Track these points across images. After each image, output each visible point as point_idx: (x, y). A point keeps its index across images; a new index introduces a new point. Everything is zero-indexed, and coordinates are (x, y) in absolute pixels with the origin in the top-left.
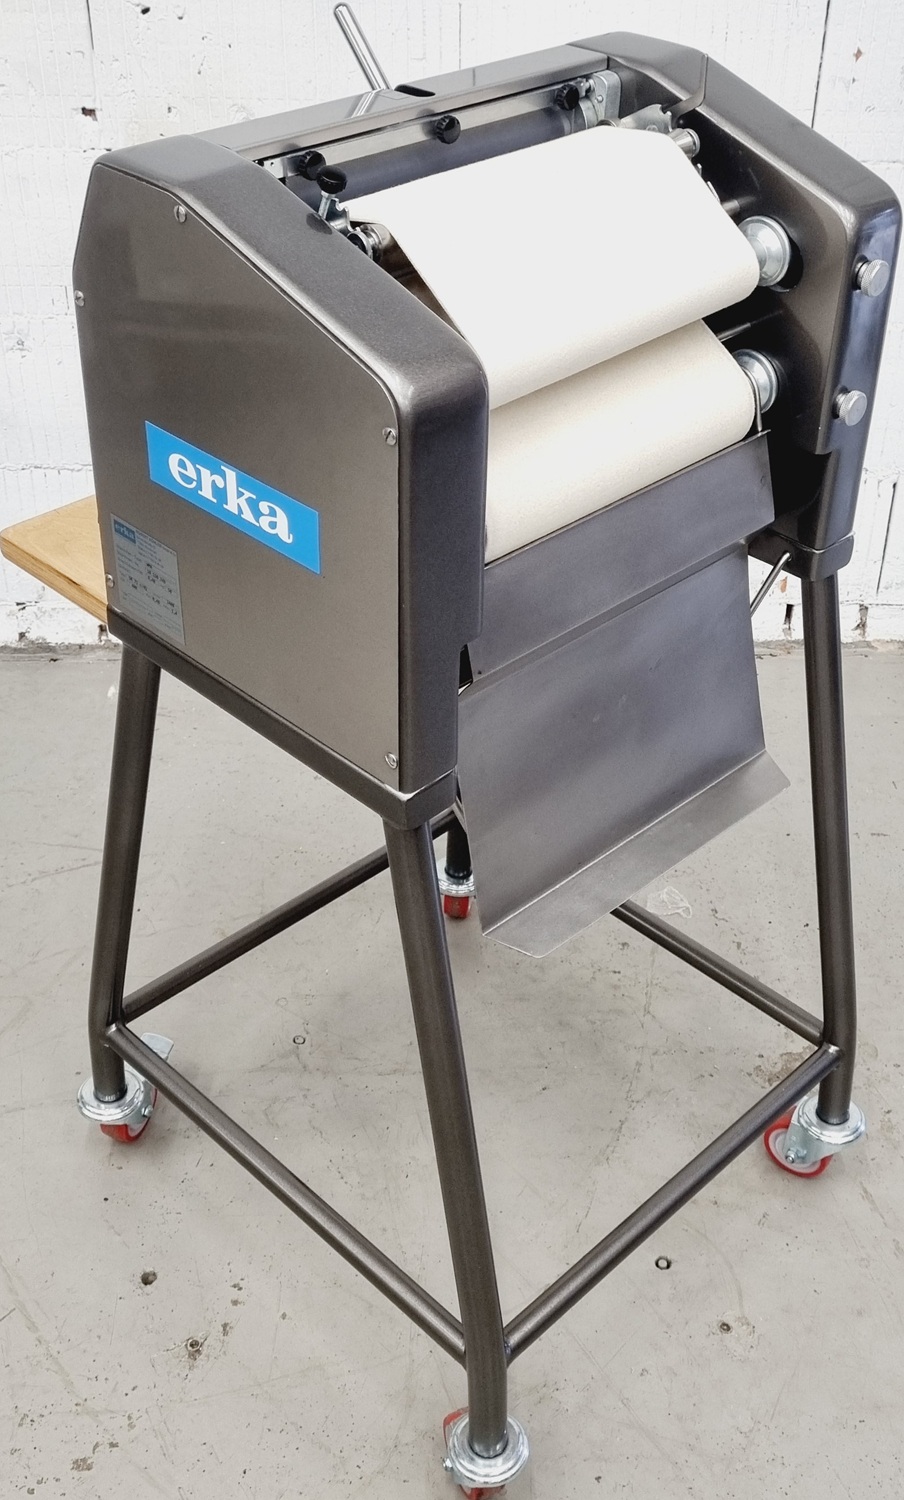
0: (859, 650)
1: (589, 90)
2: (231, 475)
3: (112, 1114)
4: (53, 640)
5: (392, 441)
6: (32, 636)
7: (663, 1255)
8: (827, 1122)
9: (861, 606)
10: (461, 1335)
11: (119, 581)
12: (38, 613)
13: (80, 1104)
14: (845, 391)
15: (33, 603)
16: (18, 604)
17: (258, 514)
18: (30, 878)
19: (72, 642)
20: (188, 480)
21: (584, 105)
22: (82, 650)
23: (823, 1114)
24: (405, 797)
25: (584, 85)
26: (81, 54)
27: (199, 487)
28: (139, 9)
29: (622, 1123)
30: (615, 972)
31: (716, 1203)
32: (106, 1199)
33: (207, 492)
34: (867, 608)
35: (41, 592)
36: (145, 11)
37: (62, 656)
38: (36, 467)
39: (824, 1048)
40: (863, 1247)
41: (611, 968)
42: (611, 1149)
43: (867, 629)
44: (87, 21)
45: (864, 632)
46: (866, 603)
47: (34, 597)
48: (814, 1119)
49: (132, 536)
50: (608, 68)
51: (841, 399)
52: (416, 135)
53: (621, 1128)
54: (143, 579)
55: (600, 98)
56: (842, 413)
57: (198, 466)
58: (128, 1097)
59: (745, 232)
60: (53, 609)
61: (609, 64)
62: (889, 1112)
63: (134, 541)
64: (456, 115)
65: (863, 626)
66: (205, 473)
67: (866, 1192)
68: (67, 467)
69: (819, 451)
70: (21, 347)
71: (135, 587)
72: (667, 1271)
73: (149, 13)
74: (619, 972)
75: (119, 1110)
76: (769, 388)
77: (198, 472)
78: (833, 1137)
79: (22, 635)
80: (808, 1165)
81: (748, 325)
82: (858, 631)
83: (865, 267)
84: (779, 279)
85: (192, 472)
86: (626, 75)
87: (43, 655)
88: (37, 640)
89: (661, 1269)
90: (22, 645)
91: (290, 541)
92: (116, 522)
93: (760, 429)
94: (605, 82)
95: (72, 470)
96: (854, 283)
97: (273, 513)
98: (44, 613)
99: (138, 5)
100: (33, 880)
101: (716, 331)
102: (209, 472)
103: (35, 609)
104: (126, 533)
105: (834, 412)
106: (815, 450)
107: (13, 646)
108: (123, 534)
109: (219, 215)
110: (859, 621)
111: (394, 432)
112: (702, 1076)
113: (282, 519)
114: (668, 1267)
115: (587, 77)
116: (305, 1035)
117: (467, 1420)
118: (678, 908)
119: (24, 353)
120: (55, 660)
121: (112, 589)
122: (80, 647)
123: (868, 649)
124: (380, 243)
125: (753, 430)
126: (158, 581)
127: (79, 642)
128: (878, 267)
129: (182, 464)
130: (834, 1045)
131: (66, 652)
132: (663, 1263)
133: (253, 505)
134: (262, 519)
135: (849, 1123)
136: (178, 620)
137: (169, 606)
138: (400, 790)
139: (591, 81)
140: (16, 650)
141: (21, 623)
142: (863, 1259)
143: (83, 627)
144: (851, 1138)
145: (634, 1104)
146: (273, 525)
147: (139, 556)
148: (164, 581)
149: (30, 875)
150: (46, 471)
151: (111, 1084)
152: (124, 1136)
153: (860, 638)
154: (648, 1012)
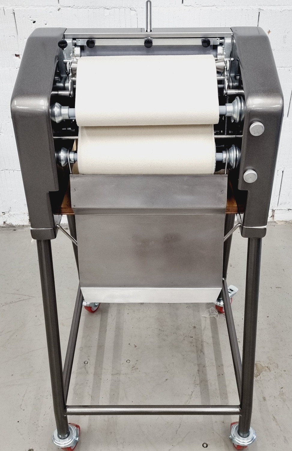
0: (272, 224)
4: (14, 224)
6: (8, 222)
7: (205, 442)
9: (272, 210)
12: (9, 215)
15: (7, 212)
16: (3, 213)
18: (2, 305)
19: (20, 224)
22: (24, 227)
25: (219, 41)
26: (14, 37)
28: (32, 22)
29: (192, 392)
30: (191, 337)
31: (223, 422)
32: (18, 422)
34: (274, 211)
35: (10, 209)
36: (34, 22)
37: (17, 229)
38: (6, 170)
40: (273, 439)
41: (190, 336)
43: (275, 217)
44: (15, 26)
45: (274, 218)
46: (274, 209)
47: (8, 210)
53: (192, 394)
60: (14, 214)
62: (282, 388)
65: (273, 216)
67: (274, 418)
68: (16, 169)
72: (206, 448)
73: (35, 23)
74: (192, 337)
79: (4, 222)
82: (272, 218)
87: (11, 228)
88: (9, 224)
89: (204, 447)
90: (5, 225)
93: (226, 173)
95: (18, 171)
98: (11, 215)
99: (32, 20)
100: (3, 306)
103: (8, 214)
107: (2, 226)
110: (272, 215)
112: (219, 375)
114: (207, 446)
116: (88, 361)
119: (0, 134)
120: (15, 230)
122: (23, 226)
123: (275, 224)
127: (23, 224)
131: (19, 227)
132: (205, 445)
139: (223, 40)
140: (3, 227)
141: (4, 219)
142: (273, 444)
143: (24, 220)
145: (196, 385)
150: (10, 171)
153: (272, 220)
154: (202, 352)
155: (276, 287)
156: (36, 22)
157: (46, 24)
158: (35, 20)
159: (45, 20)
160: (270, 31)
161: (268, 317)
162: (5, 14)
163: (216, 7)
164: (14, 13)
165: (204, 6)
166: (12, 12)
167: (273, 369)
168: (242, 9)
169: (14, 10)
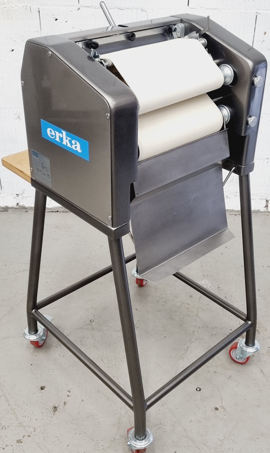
0: (266, 214)
1: (175, 29)
2: (64, 133)
3: (33, 338)
4: (26, 206)
5: (108, 118)
6: (20, 204)
7: (199, 387)
8: (248, 346)
9: (266, 200)
10: (132, 401)
11: (34, 169)
12: (22, 197)
13: (24, 335)
14: (250, 117)
15: (21, 195)
16: (17, 195)
17: (71, 144)
18: (16, 272)
20: (52, 136)
21: (174, 33)
23: (247, 343)
24: (113, 229)
25: (174, 27)
26: (37, 32)
27: (56, 138)
28: (55, 19)
30: (188, 304)
31: (215, 372)
32: (32, 365)
33: (58, 139)
34: (268, 201)
35: (23, 191)
36: (56, 20)
37: (29, 211)
39: (247, 322)
40: (260, 387)
41: (187, 303)
42: (184, 355)
43: (268, 207)
44: (39, 23)
45: (267, 208)
46: (268, 199)
47: (21, 193)
48: (244, 345)
49: (37, 155)
50: (181, 23)
51: (249, 119)
52: (122, 38)
53: (187, 349)
54: (40, 168)
55: (178, 31)
56: (249, 123)
57: (55, 131)
58: (39, 333)
59: (220, 69)
60: (27, 196)
61: (182, 21)
63: (38, 157)
64: (135, 33)
65: (267, 206)
66: (57, 133)
67: (262, 370)
69: (243, 135)
70: (19, 118)
71: (38, 171)
72: (199, 392)
74: (189, 304)
75: (35, 337)
76: (228, 116)
77: (55, 133)
78: (250, 350)
79: (18, 204)
80: (243, 360)
81: (222, 97)
82: (266, 208)
83: (256, 78)
84: (230, 83)
85: (53, 134)
86: (187, 25)
87: (24, 210)
88: (22, 205)
89: (198, 391)
90: (17, 207)
91: (80, 152)
92: (33, 151)
93: (225, 128)
94: (180, 27)
96: (252, 83)
97: (76, 144)
98: (24, 197)
99: (54, 18)
100: (16, 273)
101: (212, 98)
102: (58, 133)
103: (21, 196)
104: (36, 154)
105: (247, 123)
106: (241, 134)
107: (15, 207)
108: (35, 155)
109: (61, 54)
110: (266, 205)
111: (109, 115)
112: (213, 335)
113: (78, 145)
114: (200, 390)
115: (175, 25)
116: (94, 319)
117: (134, 429)
118: (208, 286)
119: (20, 120)
120: (27, 212)
121: (32, 173)
123: (268, 213)
124: (109, 65)
125: (223, 128)
126: (45, 168)
128: (259, 78)
129: (51, 131)
130: (250, 321)
131: (30, 209)
132: (198, 389)
133: (70, 142)
134: (73, 145)
135: (255, 346)
136: (50, 180)
137: (47, 176)
138: (112, 227)
139: (176, 26)
140: (16, 208)
141: (17, 200)
142: (260, 390)
144: (255, 351)
145: (192, 343)
146: (76, 147)
147: (39, 161)
148: (46, 168)
149: (15, 272)
151: (34, 329)
152: (37, 345)
153: (266, 210)
154: (197, 316)
155: (268, 267)
156: (58, 19)
157: (66, 22)
158: (57, 18)
159: (66, 18)
160: (266, 32)
161: (259, 290)
162: (31, 12)
163: (218, 10)
164: (39, 11)
166: (37, 10)
167: (262, 332)
168: (241, 12)
169: (39, 9)
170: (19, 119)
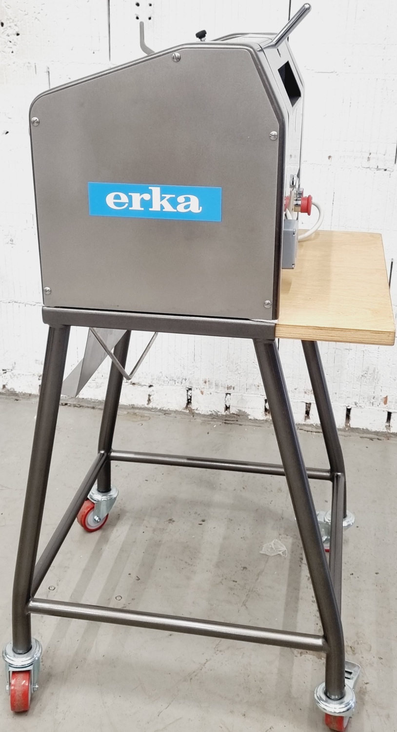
4: (18, 390)
6: (8, 387)
12: (12, 375)
15: (10, 371)
16: (3, 370)
19: (26, 392)
22: (31, 397)
35: (14, 365)
37: (21, 399)
38: (15, 302)
47: (11, 367)
60: (19, 374)
68: (29, 303)
70: (11, 242)
79: (4, 386)
87: (13, 397)
88: (11, 389)
90: (3, 391)
95: (31, 305)
98: (15, 376)
103: (10, 373)
120: (17, 400)
122: (30, 395)
127: (30, 392)
131: (23, 397)
141: (4, 380)
143: (31, 385)
150: (20, 304)
162: (36, 73)
163: (337, 75)
164: (49, 72)
165: (319, 72)
166: (46, 70)
169: (48, 68)
170: (12, 244)
